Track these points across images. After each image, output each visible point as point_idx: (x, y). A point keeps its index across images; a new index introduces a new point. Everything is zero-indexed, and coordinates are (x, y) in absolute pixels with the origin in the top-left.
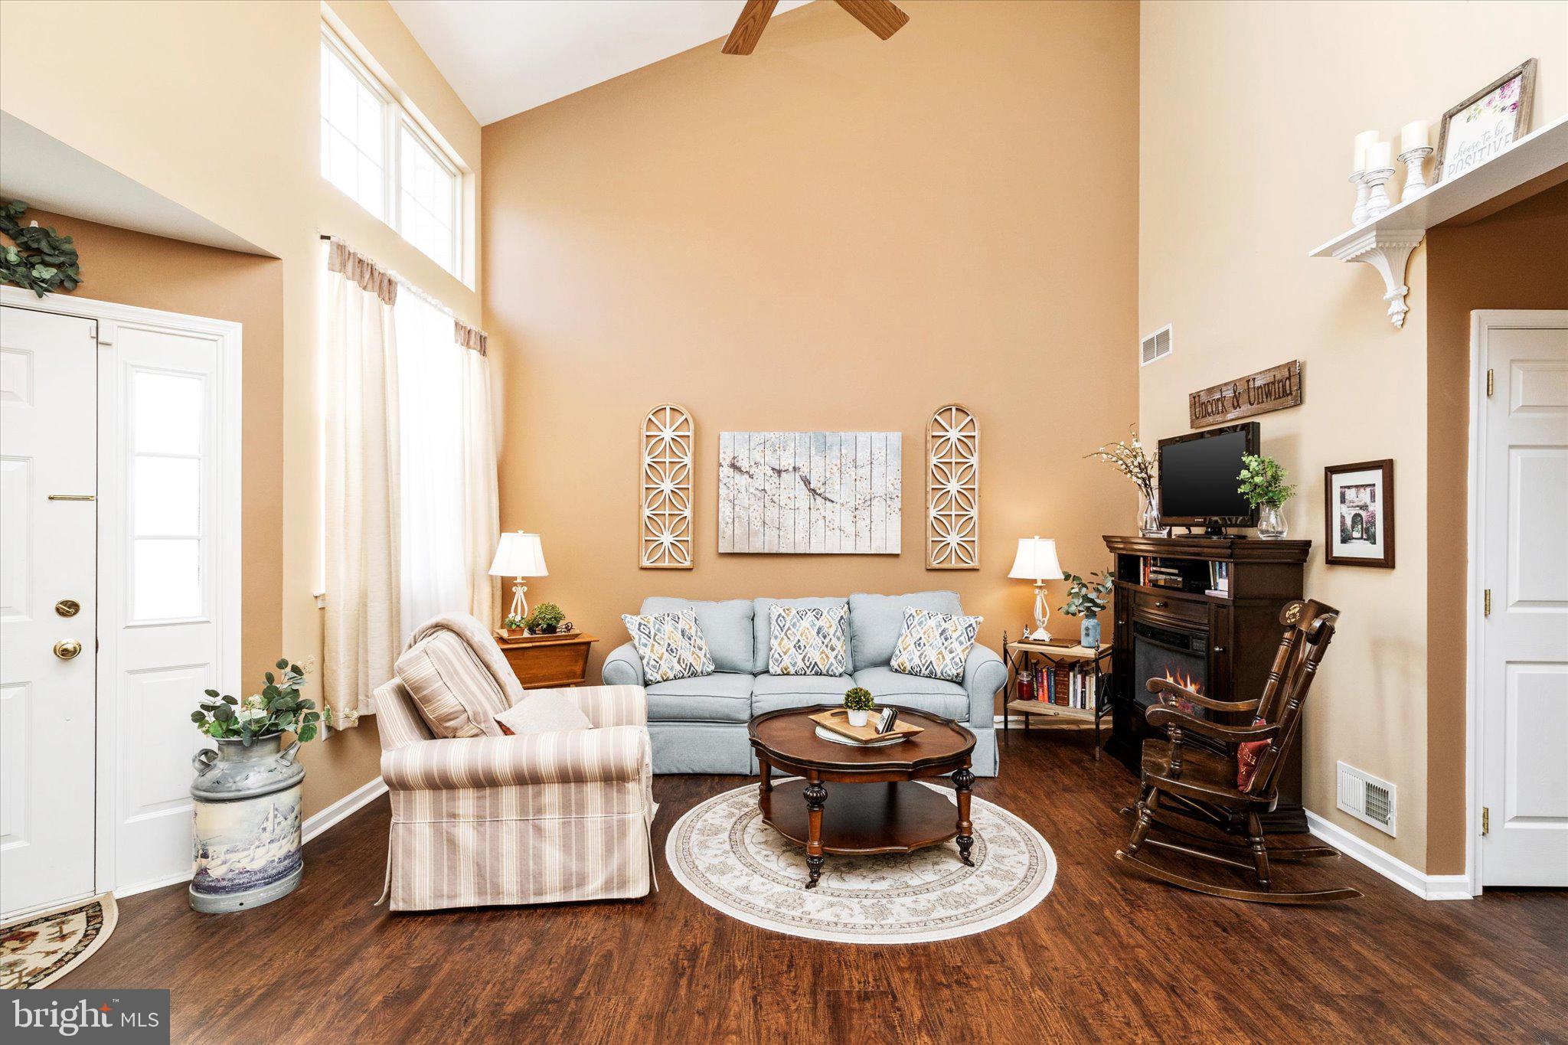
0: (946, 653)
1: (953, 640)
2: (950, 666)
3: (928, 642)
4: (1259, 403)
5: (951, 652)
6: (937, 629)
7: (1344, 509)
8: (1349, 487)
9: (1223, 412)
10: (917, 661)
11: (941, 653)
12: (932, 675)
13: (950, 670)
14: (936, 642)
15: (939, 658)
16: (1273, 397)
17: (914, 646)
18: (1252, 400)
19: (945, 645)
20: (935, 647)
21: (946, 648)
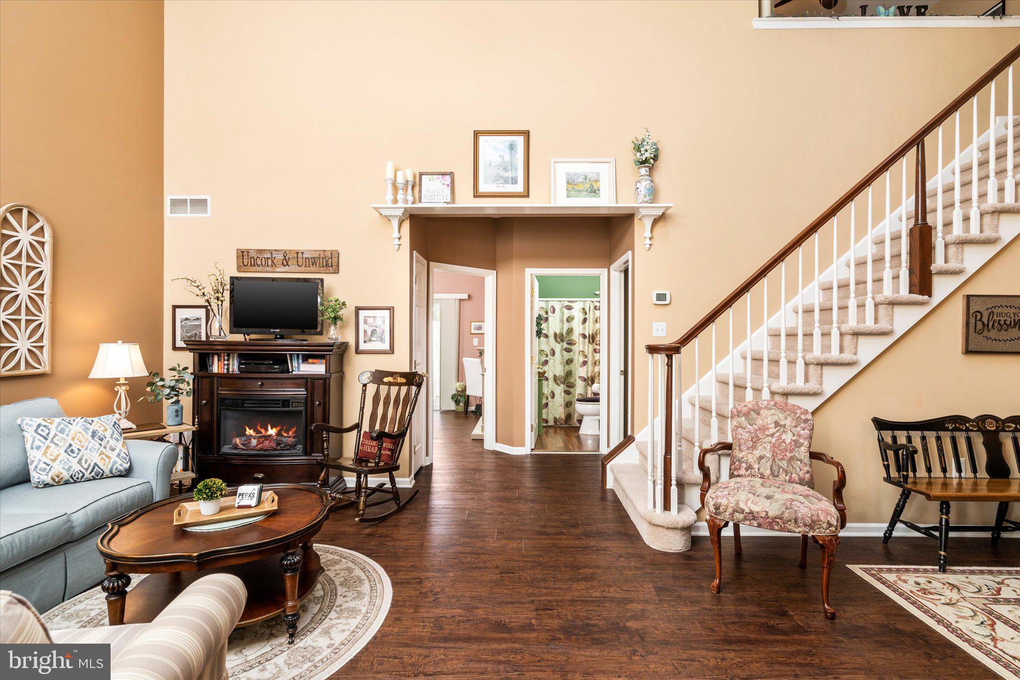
0: (108, 452)
1: (108, 438)
2: (120, 462)
3: (83, 447)
4: (306, 266)
5: (113, 450)
6: (86, 432)
7: (366, 327)
8: (369, 317)
9: (272, 266)
10: (76, 467)
11: (102, 453)
12: (99, 476)
13: (121, 465)
14: (91, 445)
15: (102, 459)
16: (318, 266)
17: (66, 455)
18: (300, 264)
19: (103, 445)
20: (93, 450)
21: (105, 448)
